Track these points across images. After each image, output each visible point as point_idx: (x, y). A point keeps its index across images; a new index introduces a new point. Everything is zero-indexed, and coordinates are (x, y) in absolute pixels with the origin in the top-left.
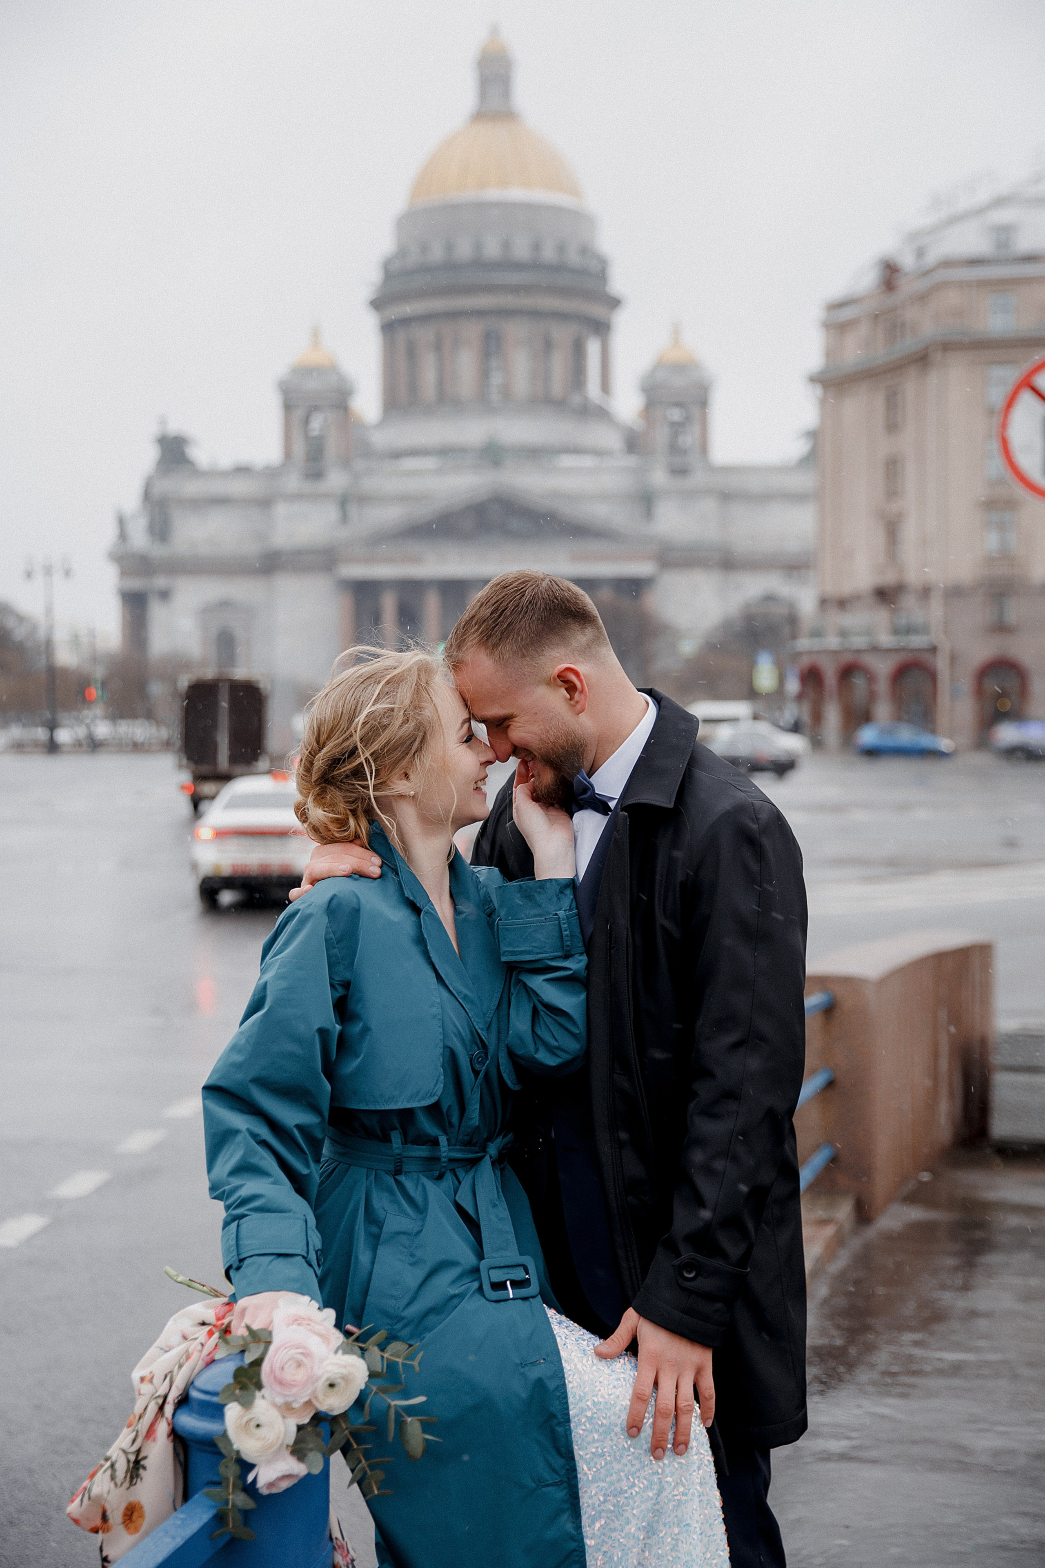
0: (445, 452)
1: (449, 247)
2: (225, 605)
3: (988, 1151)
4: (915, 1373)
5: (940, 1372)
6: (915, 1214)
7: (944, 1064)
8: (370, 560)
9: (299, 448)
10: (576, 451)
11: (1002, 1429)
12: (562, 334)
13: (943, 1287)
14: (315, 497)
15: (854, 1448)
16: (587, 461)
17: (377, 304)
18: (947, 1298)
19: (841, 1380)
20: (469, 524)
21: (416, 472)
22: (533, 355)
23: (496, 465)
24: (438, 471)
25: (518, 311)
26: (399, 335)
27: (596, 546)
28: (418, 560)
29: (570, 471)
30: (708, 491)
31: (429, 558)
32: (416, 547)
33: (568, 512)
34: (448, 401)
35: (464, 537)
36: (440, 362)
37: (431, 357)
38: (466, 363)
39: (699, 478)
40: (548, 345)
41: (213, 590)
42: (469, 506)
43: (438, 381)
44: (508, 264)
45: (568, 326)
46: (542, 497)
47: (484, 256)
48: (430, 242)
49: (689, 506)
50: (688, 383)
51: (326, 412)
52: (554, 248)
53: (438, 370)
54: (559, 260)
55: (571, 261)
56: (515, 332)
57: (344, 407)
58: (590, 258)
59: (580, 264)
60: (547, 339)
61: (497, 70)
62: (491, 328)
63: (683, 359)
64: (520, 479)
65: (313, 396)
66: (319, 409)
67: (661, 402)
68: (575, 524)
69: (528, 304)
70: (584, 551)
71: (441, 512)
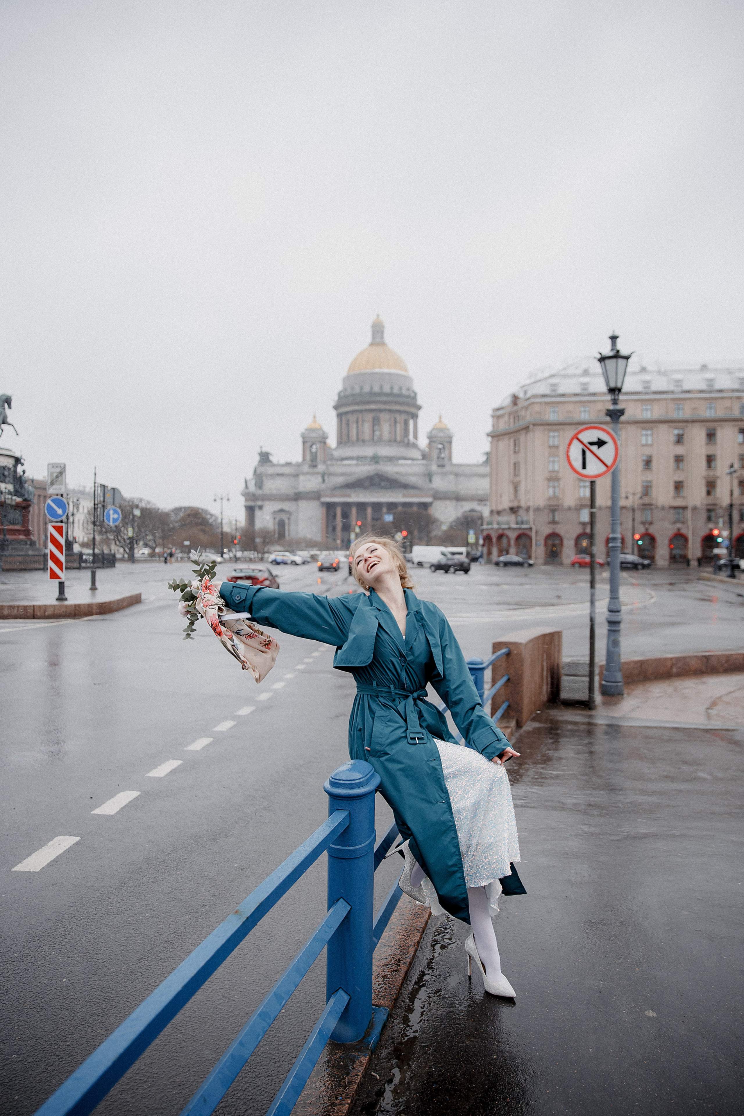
0: (358, 458)
1: (361, 388)
2: (282, 511)
3: (560, 703)
4: (543, 778)
5: (552, 778)
6: (536, 725)
7: (545, 673)
8: (333, 496)
9: (308, 457)
10: (405, 458)
11: (575, 796)
12: (400, 418)
13: (549, 750)
14: (314, 474)
15: (525, 803)
16: (409, 462)
17: (336, 408)
18: (551, 753)
19: (518, 781)
20: (367, 483)
21: (349, 465)
22: (390, 425)
23: (377, 462)
24: (356, 465)
25: (385, 410)
26: (344, 418)
27: (411, 492)
28: (349, 496)
29: (403, 465)
30: (451, 473)
31: (353, 495)
32: (348, 491)
33: (403, 479)
34: (360, 441)
35: (365, 488)
36: (357, 427)
37: (355, 425)
38: (367, 428)
39: (448, 468)
40: (396, 422)
41: (277, 506)
42: (367, 476)
43: (356, 434)
44: (382, 393)
45: (402, 415)
46: (392, 474)
47: (373, 391)
48: (354, 386)
49: (442, 478)
50: (445, 435)
51: (318, 444)
52: (398, 389)
53: (357, 430)
54: (399, 392)
55: (404, 393)
56: (384, 417)
57: (324, 443)
58: (411, 392)
59: (407, 394)
60: (394, 419)
61: (378, 329)
62: (375, 416)
63: (443, 426)
64: (384, 468)
65: (313, 438)
66: (316, 443)
67: (434, 442)
68: (404, 483)
69: (388, 407)
70: (408, 493)
71: (357, 479)
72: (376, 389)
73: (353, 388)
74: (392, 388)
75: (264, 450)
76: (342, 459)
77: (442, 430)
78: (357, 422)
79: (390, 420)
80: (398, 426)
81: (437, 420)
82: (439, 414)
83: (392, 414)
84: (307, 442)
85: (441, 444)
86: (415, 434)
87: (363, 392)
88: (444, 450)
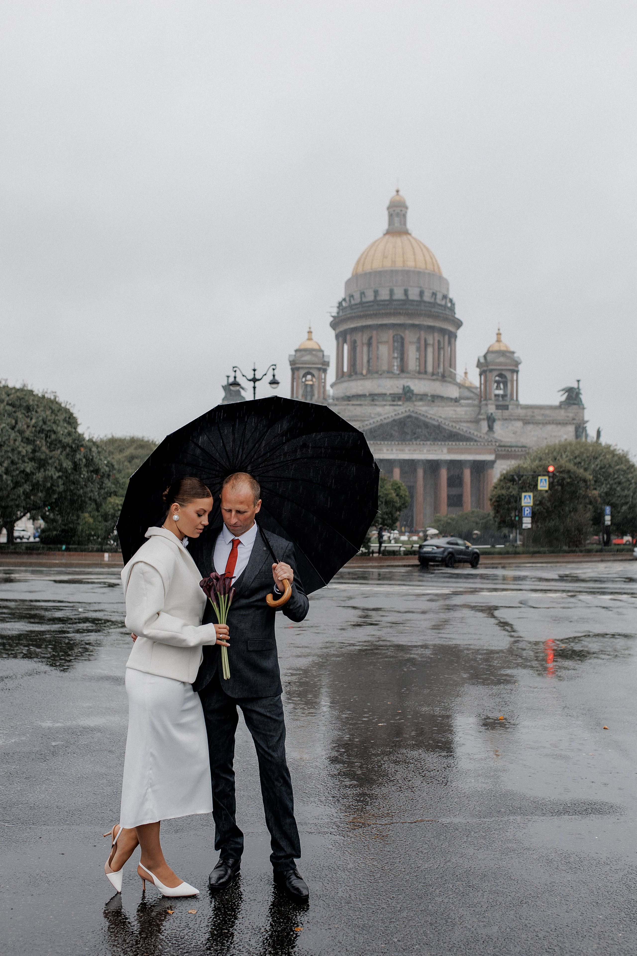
1: (376, 292)
9: (300, 392)
20: (394, 431)
21: (361, 405)
22: (418, 349)
23: (409, 399)
25: (413, 326)
26: (348, 337)
27: (462, 444)
29: (443, 407)
30: (518, 419)
33: (448, 426)
34: (373, 372)
35: (393, 438)
36: (369, 351)
37: (365, 349)
38: (384, 351)
40: (426, 345)
42: (394, 420)
43: (368, 362)
44: (406, 301)
45: (436, 335)
46: (434, 417)
47: (395, 297)
48: (365, 291)
49: (506, 425)
50: (508, 361)
51: (315, 372)
52: (430, 295)
53: (369, 355)
54: (432, 300)
55: (439, 301)
56: (410, 336)
57: (325, 371)
58: (448, 300)
59: (443, 303)
60: (425, 341)
61: (398, 210)
62: (397, 335)
63: (503, 348)
64: (420, 408)
65: (308, 364)
66: (311, 371)
67: (491, 371)
68: (451, 432)
69: (417, 322)
70: (456, 447)
71: (379, 424)
72: (399, 294)
73: (363, 294)
74: (421, 294)
77: (504, 353)
78: (369, 344)
79: (419, 339)
80: (430, 350)
81: (495, 338)
82: (497, 331)
83: (423, 333)
84: (298, 369)
85: (500, 375)
86: (452, 363)
87: (379, 298)
88: (505, 384)
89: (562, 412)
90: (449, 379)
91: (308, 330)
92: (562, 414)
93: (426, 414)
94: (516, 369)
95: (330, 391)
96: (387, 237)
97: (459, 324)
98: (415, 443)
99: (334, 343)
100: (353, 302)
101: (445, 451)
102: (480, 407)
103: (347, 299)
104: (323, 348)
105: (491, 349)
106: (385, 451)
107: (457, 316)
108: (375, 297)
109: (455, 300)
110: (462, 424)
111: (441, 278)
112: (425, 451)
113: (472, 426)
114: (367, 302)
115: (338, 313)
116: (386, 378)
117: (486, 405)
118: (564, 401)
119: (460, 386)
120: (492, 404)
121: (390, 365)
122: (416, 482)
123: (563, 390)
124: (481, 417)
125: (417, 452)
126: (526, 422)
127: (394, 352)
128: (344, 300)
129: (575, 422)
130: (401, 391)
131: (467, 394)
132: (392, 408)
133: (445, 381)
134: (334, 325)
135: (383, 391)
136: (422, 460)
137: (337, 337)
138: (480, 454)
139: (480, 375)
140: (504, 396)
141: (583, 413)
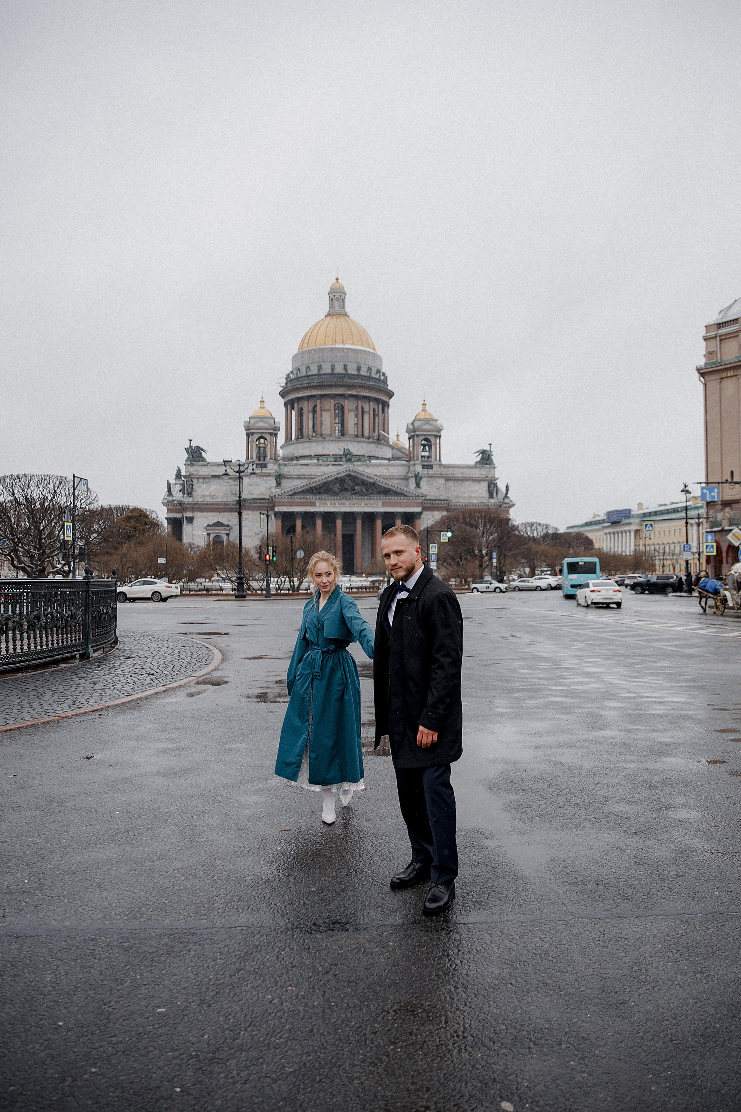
0: (318, 457)
1: (320, 367)
2: (218, 524)
8: (291, 504)
9: (254, 454)
10: (377, 458)
14: (263, 475)
20: (336, 488)
21: (307, 465)
22: (356, 416)
23: (349, 460)
24: (317, 465)
25: (352, 396)
26: (296, 405)
27: (395, 499)
28: (313, 504)
29: (378, 466)
30: (441, 476)
31: (318, 504)
32: (311, 498)
33: (382, 482)
34: (318, 435)
35: (335, 494)
36: (314, 418)
37: (311, 415)
38: (327, 417)
39: (436, 470)
40: (363, 412)
41: (213, 518)
42: (336, 478)
43: (313, 426)
44: (346, 375)
45: (371, 403)
46: (370, 476)
47: (336, 372)
48: (310, 366)
49: (431, 482)
50: (431, 428)
51: (266, 436)
52: (366, 370)
53: (314, 421)
54: (368, 374)
55: (373, 375)
56: (349, 405)
57: (276, 435)
58: (381, 374)
59: (377, 376)
60: (362, 408)
61: (337, 295)
62: (338, 403)
63: (428, 417)
64: (358, 468)
65: (261, 429)
66: (264, 435)
67: (418, 436)
68: (385, 488)
69: (355, 393)
70: (389, 501)
71: (323, 481)
72: (339, 369)
73: (308, 368)
74: (359, 369)
75: (194, 444)
76: (297, 458)
77: (428, 421)
78: (314, 412)
79: (357, 407)
80: (366, 417)
81: (421, 408)
82: (422, 402)
83: (360, 403)
84: (252, 434)
85: (425, 440)
86: (385, 427)
87: (322, 372)
88: (430, 447)
89: (477, 471)
90: (383, 442)
91: (261, 399)
92: (477, 473)
93: (363, 473)
94: (439, 434)
95: (280, 452)
96: (329, 318)
97: (391, 395)
98: (354, 497)
99: (284, 409)
100: (299, 375)
101: (380, 504)
102: (409, 466)
103: (295, 372)
104: (274, 416)
105: (417, 417)
106: (329, 504)
107: (389, 388)
108: (319, 371)
109: (387, 374)
110: (394, 481)
111: (375, 355)
112: (363, 505)
113: (403, 482)
114: (312, 375)
115: (286, 384)
116: (329, 441)
117: (414, 465)
118: (479, 462)
119: (392, 447)
120: (419, 464)
121: (333, 430)
122: (355, 531)
123: (478, 452)
124: (409, 475)
125: (356, 505)
126: (448, 479)
127: (335, 418)
128: (292, 372)
129: (488, 479)
130: (342, 453)
131: (399, 454)
132: (334, 467)
133: (379, 444)
134: (283, 394)
135: (328, 453)
136: (361, 512)
137: (286, 404)
138: (409, 506)
139: (409, 439)
140: (428, 457)
141: (494, 471)
